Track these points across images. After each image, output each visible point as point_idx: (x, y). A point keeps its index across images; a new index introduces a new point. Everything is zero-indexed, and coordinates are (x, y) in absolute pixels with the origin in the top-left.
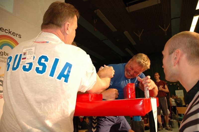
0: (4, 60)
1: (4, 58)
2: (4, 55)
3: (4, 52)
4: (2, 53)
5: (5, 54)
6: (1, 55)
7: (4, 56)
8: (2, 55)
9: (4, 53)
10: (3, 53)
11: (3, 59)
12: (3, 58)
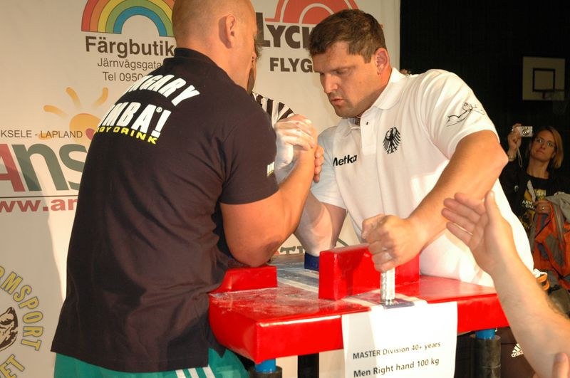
0: (131, 73)
1: (133, 65)
2: (132, 52)
3: (131, 41)
4: (122, 48)
5: (135, 49)
6: (119, 56)
7: (130, 57)
8: (123, 55)
9: (131, 45)
10: (125, 45)
11: (129, 70)
12: (128, 65)
